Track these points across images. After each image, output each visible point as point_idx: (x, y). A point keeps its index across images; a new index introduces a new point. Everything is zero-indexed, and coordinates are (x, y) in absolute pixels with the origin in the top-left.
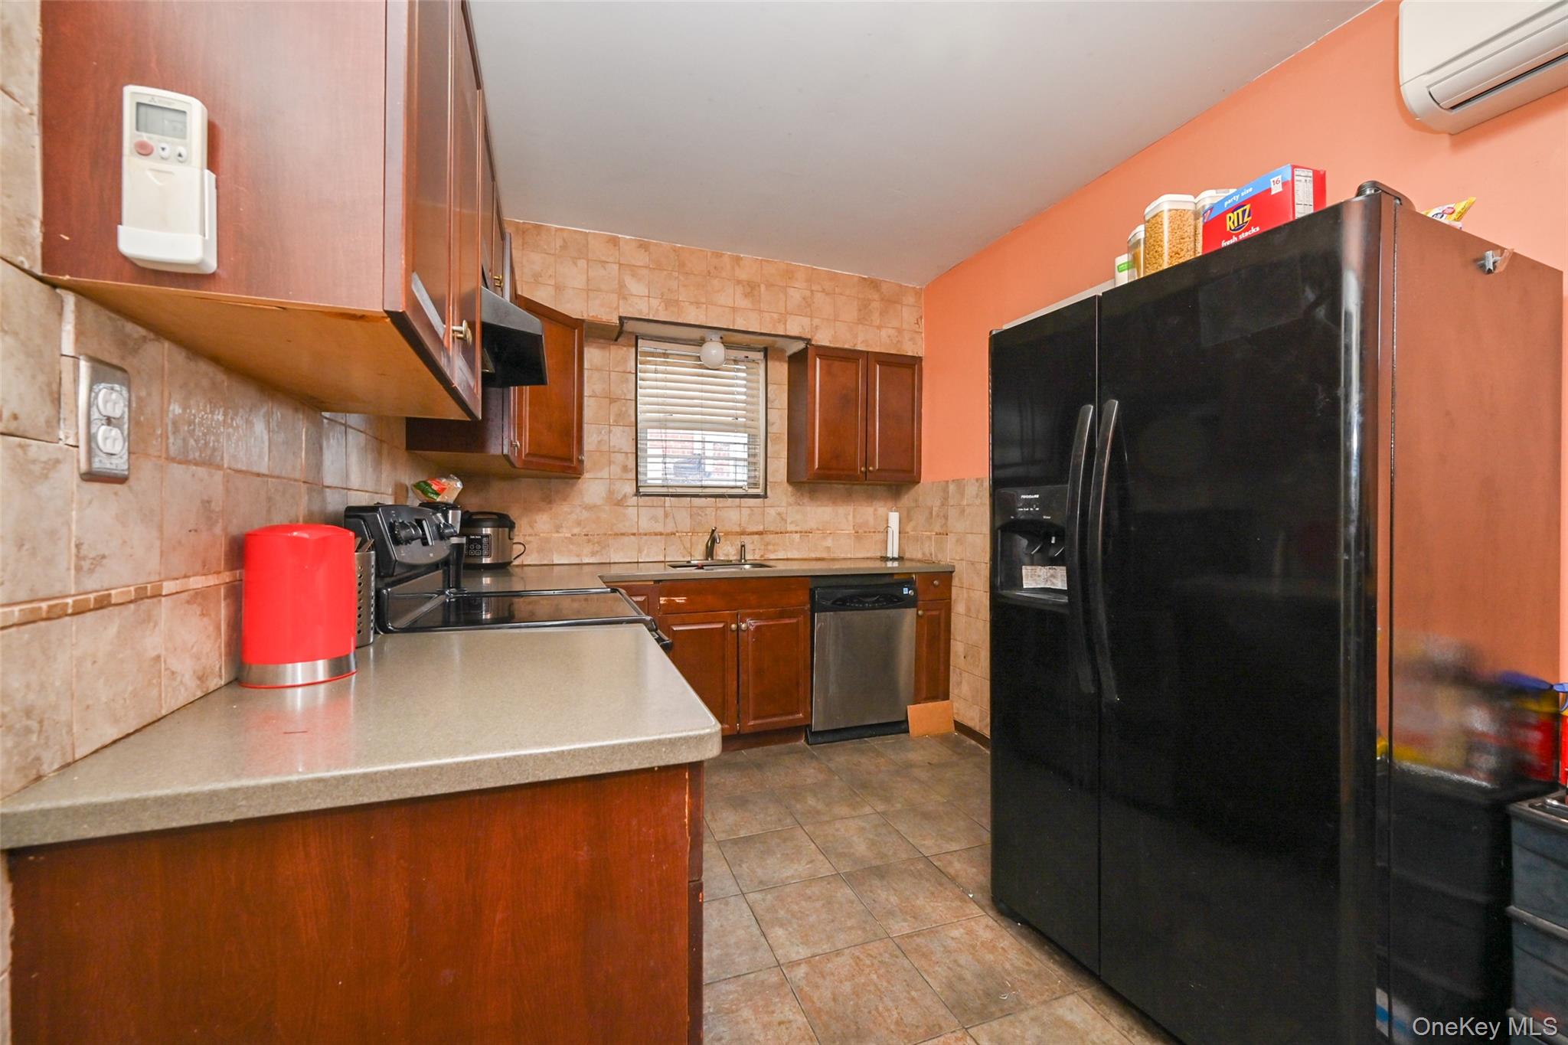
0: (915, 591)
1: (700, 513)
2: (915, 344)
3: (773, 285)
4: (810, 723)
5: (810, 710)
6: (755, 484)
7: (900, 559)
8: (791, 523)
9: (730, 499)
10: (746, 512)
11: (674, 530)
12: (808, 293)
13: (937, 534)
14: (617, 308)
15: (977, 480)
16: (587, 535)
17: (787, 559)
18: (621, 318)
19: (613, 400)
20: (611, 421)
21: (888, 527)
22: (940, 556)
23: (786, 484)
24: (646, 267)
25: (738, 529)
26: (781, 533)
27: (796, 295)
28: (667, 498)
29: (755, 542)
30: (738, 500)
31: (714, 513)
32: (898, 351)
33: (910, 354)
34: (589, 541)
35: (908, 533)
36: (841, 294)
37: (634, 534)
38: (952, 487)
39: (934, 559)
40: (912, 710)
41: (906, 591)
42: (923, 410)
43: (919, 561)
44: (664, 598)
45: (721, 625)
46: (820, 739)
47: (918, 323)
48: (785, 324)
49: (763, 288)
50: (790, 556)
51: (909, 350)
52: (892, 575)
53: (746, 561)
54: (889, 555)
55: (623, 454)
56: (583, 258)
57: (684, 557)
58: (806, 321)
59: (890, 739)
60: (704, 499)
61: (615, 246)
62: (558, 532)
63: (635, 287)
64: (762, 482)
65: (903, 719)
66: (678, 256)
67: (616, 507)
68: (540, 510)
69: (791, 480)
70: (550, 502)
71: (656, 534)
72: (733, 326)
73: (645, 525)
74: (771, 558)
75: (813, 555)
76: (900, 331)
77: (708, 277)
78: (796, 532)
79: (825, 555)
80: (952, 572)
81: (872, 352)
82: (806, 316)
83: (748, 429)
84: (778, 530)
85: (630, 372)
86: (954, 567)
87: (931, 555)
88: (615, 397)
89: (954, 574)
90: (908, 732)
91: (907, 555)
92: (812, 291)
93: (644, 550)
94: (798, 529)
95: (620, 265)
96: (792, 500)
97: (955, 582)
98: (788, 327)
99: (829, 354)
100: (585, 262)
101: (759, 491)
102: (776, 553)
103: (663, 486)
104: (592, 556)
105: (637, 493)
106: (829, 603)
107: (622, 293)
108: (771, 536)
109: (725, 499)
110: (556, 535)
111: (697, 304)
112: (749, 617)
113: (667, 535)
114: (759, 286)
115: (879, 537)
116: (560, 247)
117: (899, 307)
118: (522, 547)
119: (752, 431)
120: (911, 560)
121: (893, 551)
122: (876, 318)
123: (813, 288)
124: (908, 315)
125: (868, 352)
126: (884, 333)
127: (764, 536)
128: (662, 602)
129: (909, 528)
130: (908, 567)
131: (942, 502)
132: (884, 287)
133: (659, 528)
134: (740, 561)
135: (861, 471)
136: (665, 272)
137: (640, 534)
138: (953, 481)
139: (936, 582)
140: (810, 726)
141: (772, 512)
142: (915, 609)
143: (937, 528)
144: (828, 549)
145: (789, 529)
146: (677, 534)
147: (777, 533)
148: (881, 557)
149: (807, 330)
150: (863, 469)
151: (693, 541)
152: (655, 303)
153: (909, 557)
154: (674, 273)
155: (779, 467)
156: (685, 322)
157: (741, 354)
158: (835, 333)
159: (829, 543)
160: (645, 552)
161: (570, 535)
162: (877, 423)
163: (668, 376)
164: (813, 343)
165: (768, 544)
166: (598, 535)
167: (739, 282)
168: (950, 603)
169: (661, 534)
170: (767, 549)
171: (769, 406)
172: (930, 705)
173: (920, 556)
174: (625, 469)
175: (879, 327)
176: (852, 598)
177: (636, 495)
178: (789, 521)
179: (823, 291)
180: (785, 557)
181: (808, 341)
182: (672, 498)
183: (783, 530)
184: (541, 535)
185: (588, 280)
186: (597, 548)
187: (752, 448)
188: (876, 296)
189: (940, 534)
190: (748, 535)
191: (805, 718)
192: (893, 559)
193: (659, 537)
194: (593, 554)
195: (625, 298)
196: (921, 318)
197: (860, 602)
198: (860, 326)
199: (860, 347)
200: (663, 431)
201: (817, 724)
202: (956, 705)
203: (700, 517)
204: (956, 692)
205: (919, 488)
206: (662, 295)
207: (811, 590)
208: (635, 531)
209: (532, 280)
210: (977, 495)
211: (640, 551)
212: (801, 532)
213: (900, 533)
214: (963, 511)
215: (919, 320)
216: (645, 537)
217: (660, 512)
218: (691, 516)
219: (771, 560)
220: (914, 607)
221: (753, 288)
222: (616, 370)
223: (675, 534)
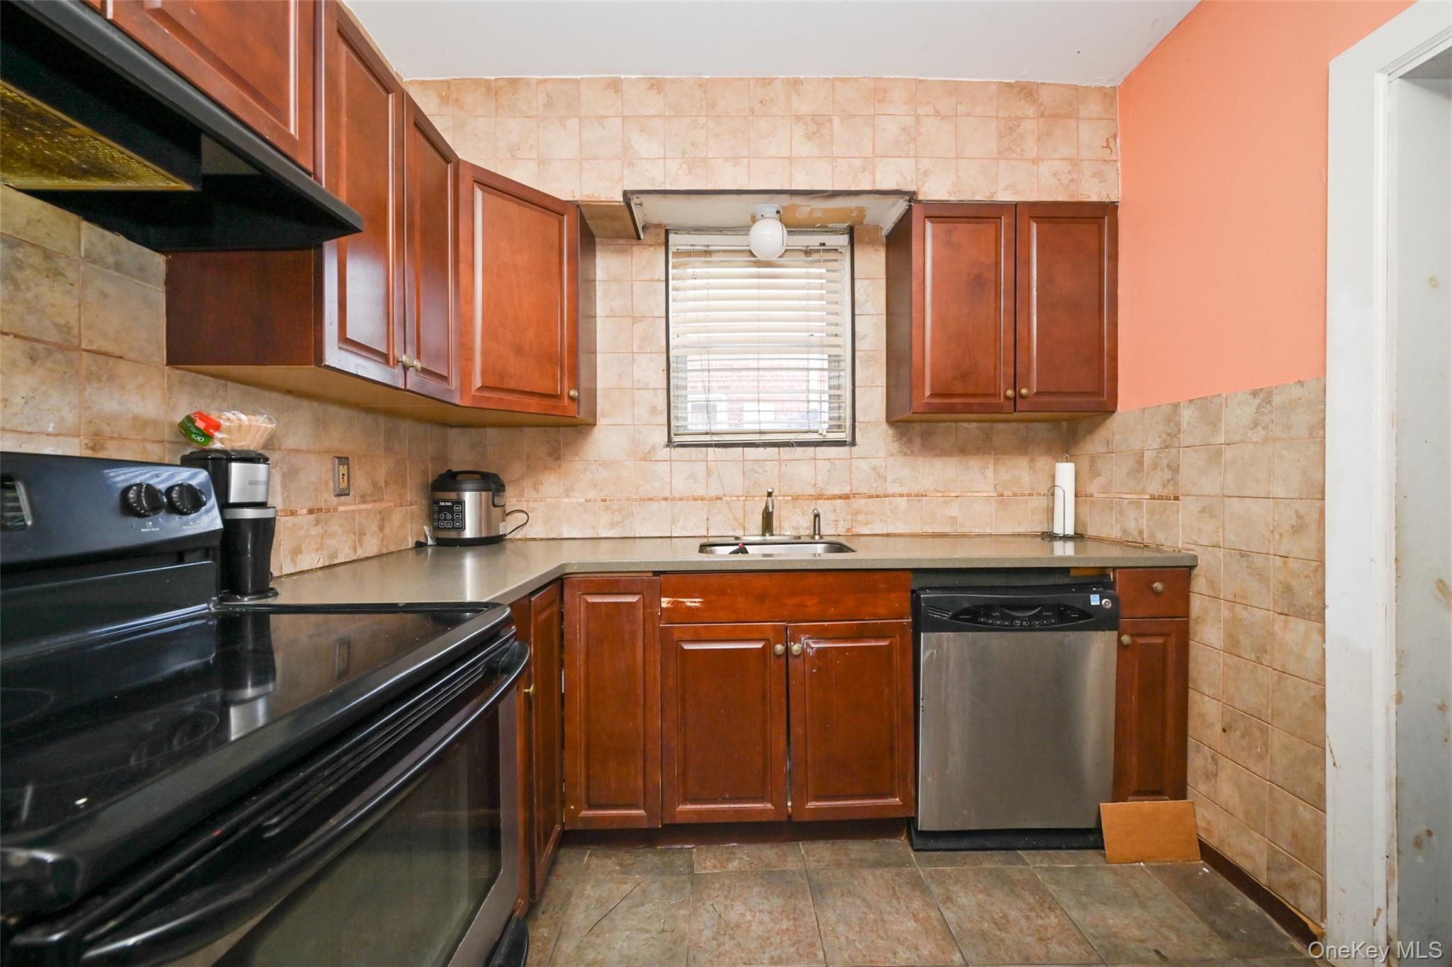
0: (1115, 600)
1: (757, 469)
2: (1103, 181)
3: (852, 116)
4: (913, 814)
5: (913, 793)
6: (839, 427)
7: (1078, 537)
8: (894, 481)
9: (798, 449)
10: (823, 466)
11: (721, 494)
12: (910, 121)
13: (1153, 498)
14: (621, 179)
15: (1255, 394)
16: (604, 500)
17: (888, 535)
18: (625, 193)
19: (635, 320)
20: (635, 347)
21: (1054, 486)
22: (1161, 537)
23: (884, 426)
24: (659, 116)
25: (811, 491)
26: (877, 497)
27: (890, 128)
28: (709, 449)
29: (838, 509)
30: (812, 449)
31: (777, 469)
32: (1072, 196)
33: (1094, 198)
34: (607, 508)
35: (1091, 495)
36: (968, 115)
37: (666, 499)
38: (1187, 414)
39: (1146, 541)
40: (1107, 808)
41: (1095, 600)
42: (1119, 291)
43: (1116, 542)
44: (668, 599)
45: (759, 645)
46: (932, 844)
47: (1108, 147)
48: (873, 174)
49: (836, 121)
50: (891, 530)
51: (1092, 192)
52: (1066, 570)
53: (821, 537)
54: (1058, 530)
55: (651, 392)
56: (574, 117)
57: (734, 530)
58: (907, 165)
59: (1067, 860)
60: (761, 450)
61: (616, 92)
62: (568, 496)
63: (644, 146)
64: (848, 423)
65: (1092, 825)
66: (705, 92)
67: (642, 462)
68: (546, 468)
69: (891, 421)
70: (558, 458)
71: (695, 499)
72: (791, 185)
73: (680, 486)
74: (863, 533)
75: (929, 530)
76: (1075, 163)
77: (751, 118)
78: (901, 495)
79: (947, 529)
80: (1192, 568)
81: (1024, 203)
82: (908, 157)
83: (826, 349)
84: (873, 492)
85: (659, 280)
86: (1195, 558)
87: (1141, 533)
88: (638, 315)
89: (1195, 571)
90: (1103, 848)
91: (1091, 532)
92: (918, 118)
93: (679, 521)
94: (904, 490)
95: (624, 117)
96: (894, 447)
97: (1199, 584)
98: (878, 177)
99: (946, 214)
100: (577, 120)
101: (844, 436)
102: (870, 526)
103: (707, 434)
104: (611, 528)
105: (670, 443)
106: (946, 616)
107: (627, 157)
108: (863, 501)
109: (793, 449)
110: (567, 500)
111: (735, 159)
112: (805, 634)
113: (711, 499)
114: (830, 121)
115: (1040, 502)
116: (544, 105)
117: (1072, 123)
118: (525, 516)
119: (835, 351)
120: (1099, 540)
121: (1064, 523)
122: (1030, 145)
123: (921, 111)
124: (1090, 135)
125: (1016, 205)
126: (1044, 169)
127: (852, 501)
128: (664, 605)
129: (1093, 488)
130: (1096, 556)
131: (1164, 441)
132: (1045, 97)
133: (701, 492)
134: (813, 537)
135: (1007, 398)
136: (688, 119)
137: (674, 499)
138: (1191, 401)
139: (1158, 586)
140: (915, 819)
141: (864, 465)
142: (1116, 633)
143: (1154, 487)
144: (953, 520)
145: (890, 491)
146: (724, 498)
147: (871, 497)
148: (1043, 533)
149: (909, 179)
150: (1010, 393)
151: (747, 508)
152: (673, 165)
153: (1095, 534)
154: (700, 119)
155: (873, 401)
156: (717, 188)
157: (813, 241)
158: (958, 177)
159: (954, 510)
160: (681, 523)
161: (583, 500)
162: (1035, 318)
163: (711, 281)
164: (920, 197)
165: (857, 513)
166: (619, 500)
167: (798, 118)
168: (1188, 622)
169: (703, 499)
170: (856, 521)
171: (857, 312)
172: (1147, 805)
173: (1116, 533)
174: (653, 410)
175: (1035, 161)
176: (988, 609)
177: (667, 446)
178: (889, 479)
179: (937, 113)
180: (885, 532)
181: (911, 196)
182: (716, 449)
183: (880, 491)
184: (548, 500)
185: (581, 146)
186: (617, 517)
187: (834, 377)
188: (1031, 111)
189: (1161, 498)
190: (828, 499)
191: (905, 804)
192: (1066, 538)
193: (700, 502)
194: (613, 525)
195: (631, 165)
196: (1115, 137)
197: (1004, 617)
198: (1002, 162)
199: (1004, 196)
200: (705, 357)
201: (926, 821)
202: (1200, 811)
203: (756, 475)
204: (1203, 788)
205: (1115, 421)
206: (684, 152)
207: (913, 592)
208: (667, 494)
209: (509, 156)
210: (1255, 424)
211: (674, 521)
212: (908, 495)
213: (1076, 496)
214: (1217, 455)
215: (1111, 141)
216: (680, 502)
217: (700, 468)
218: (744, 473)
219: (863, 535)
220: (1116, 630)
221: (820, 125)
222: (640, 278)
223: (721, 499)
